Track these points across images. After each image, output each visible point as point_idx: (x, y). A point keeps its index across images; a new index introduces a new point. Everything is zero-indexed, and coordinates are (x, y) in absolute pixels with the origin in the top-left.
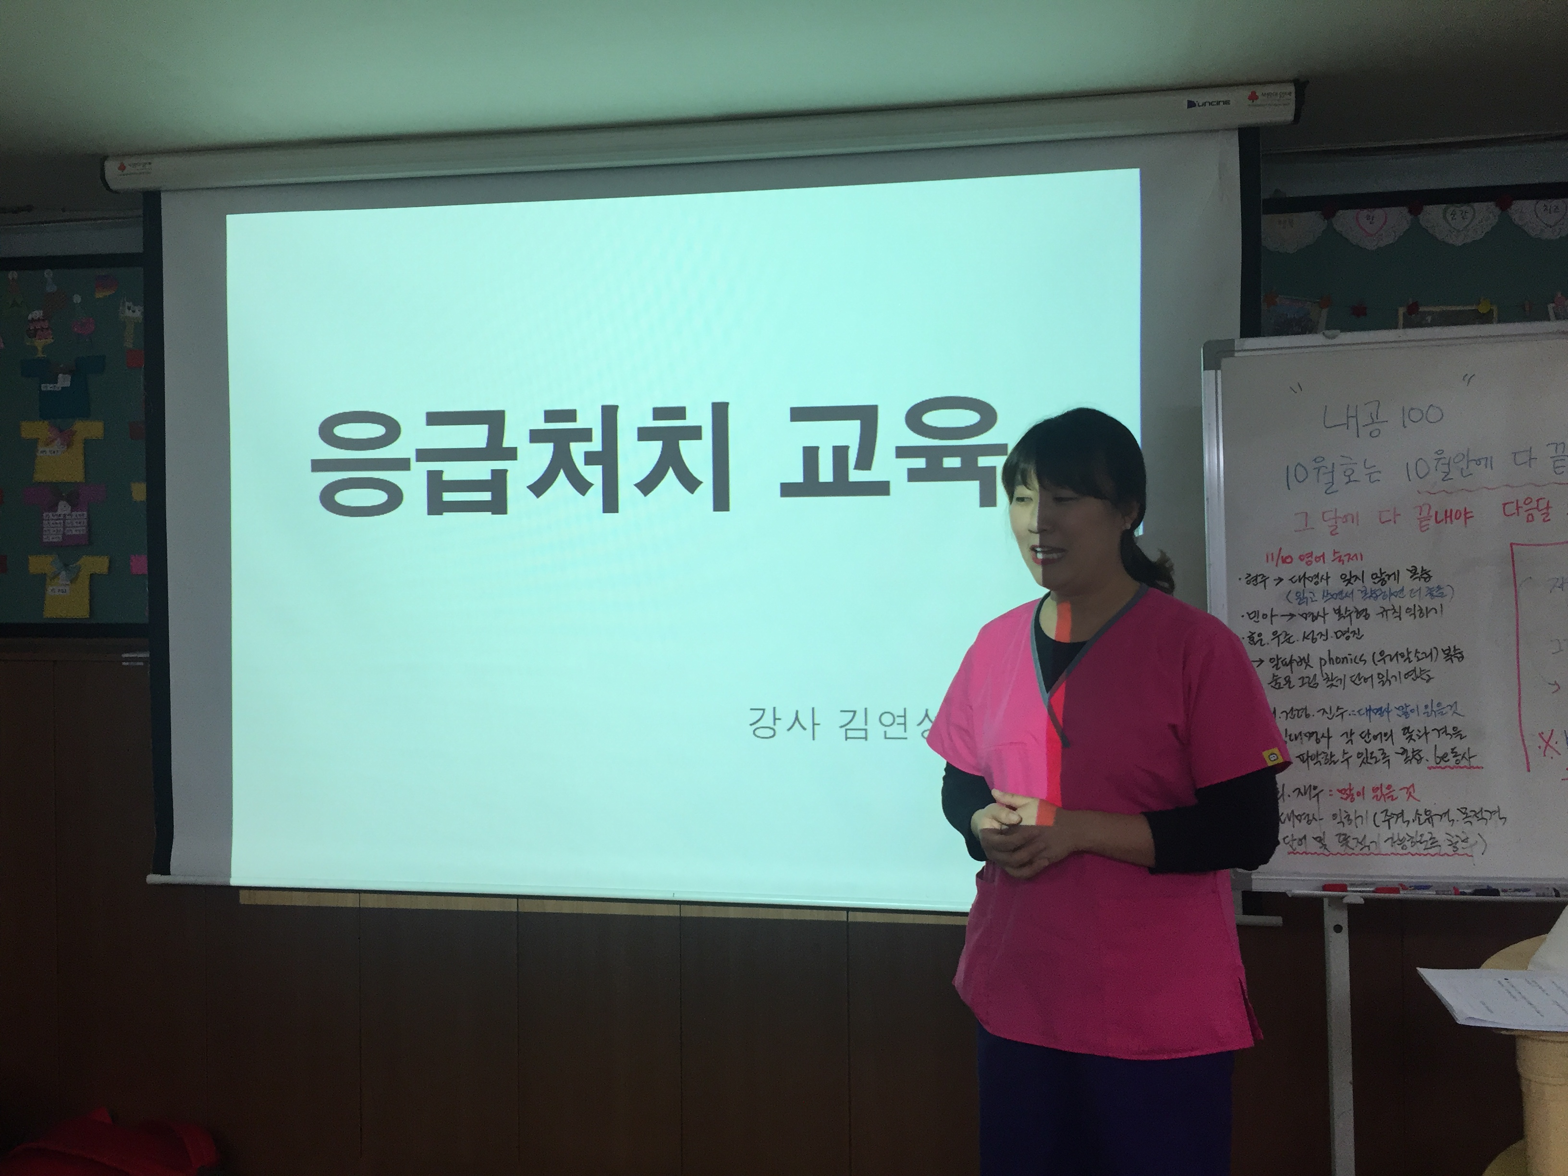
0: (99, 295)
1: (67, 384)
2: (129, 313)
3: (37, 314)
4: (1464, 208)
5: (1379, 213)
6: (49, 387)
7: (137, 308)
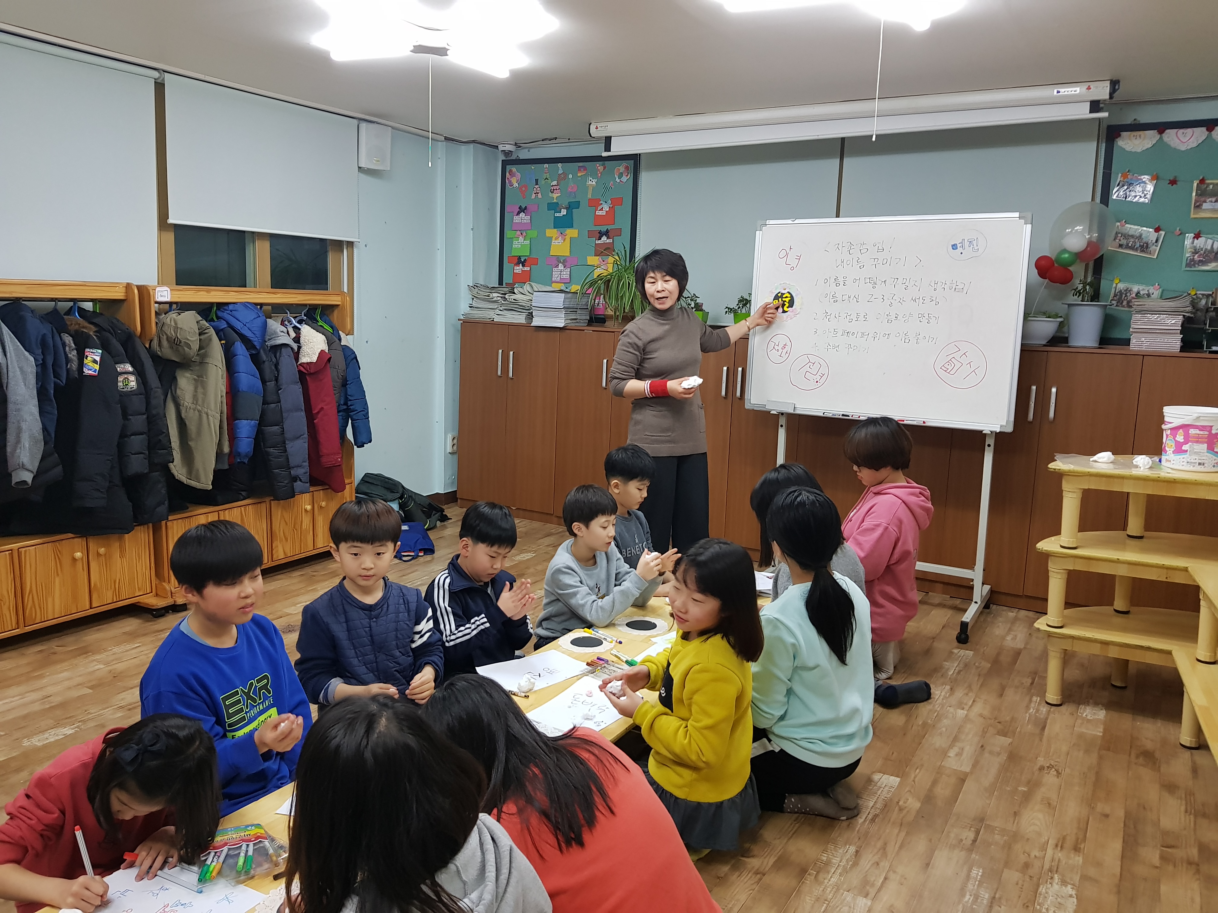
0: (579, 175)
1: (565, 214)
2: (590, 183)
3: (555, 183)
5: (1189, 131)
6: (557, 215)
7: (593, 180)
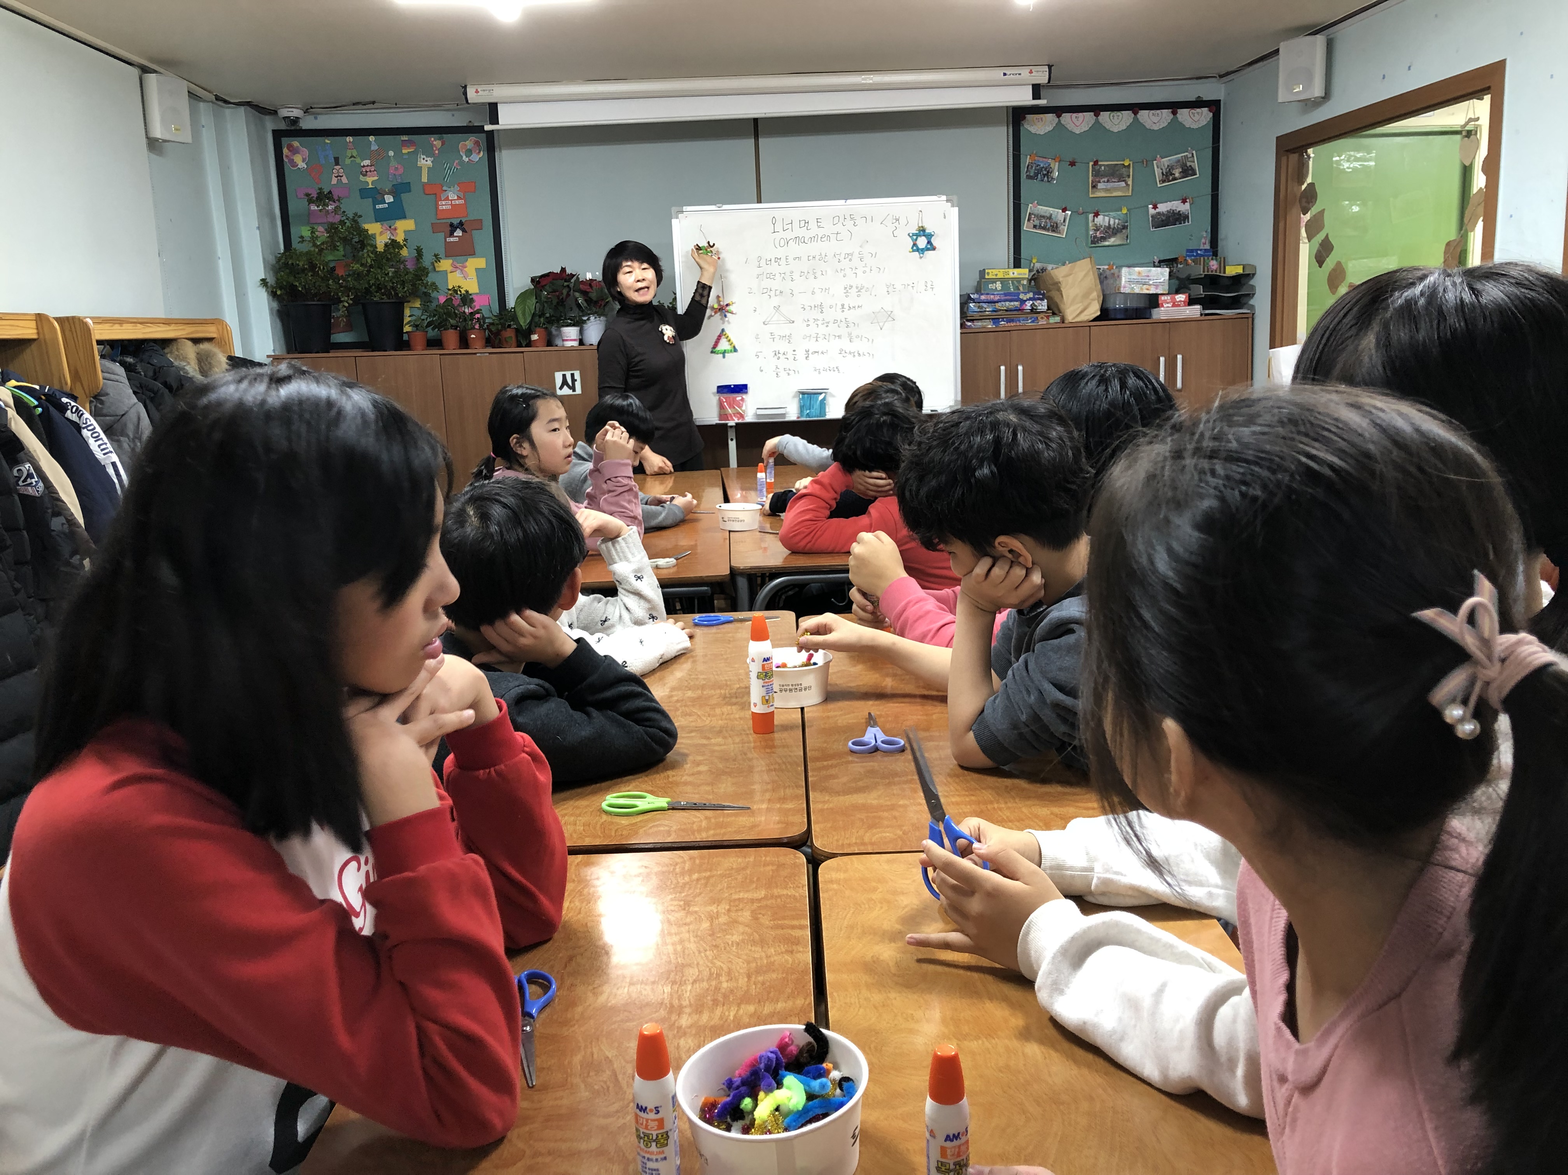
0: (405, 151)
1: (390, 201)
2: (423, 162)
3: (367, 162)
4: (1119, 113)
5: (1081, 115)
6: (381, 206)
7: (428, 159)
